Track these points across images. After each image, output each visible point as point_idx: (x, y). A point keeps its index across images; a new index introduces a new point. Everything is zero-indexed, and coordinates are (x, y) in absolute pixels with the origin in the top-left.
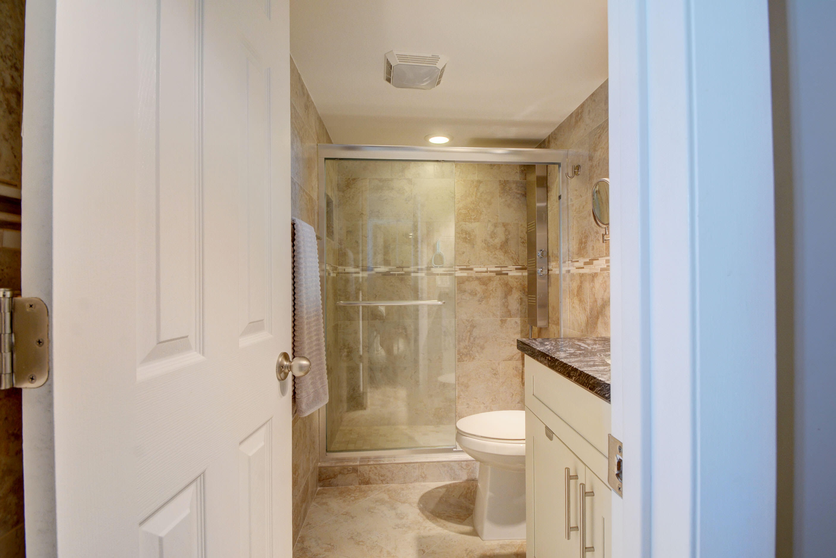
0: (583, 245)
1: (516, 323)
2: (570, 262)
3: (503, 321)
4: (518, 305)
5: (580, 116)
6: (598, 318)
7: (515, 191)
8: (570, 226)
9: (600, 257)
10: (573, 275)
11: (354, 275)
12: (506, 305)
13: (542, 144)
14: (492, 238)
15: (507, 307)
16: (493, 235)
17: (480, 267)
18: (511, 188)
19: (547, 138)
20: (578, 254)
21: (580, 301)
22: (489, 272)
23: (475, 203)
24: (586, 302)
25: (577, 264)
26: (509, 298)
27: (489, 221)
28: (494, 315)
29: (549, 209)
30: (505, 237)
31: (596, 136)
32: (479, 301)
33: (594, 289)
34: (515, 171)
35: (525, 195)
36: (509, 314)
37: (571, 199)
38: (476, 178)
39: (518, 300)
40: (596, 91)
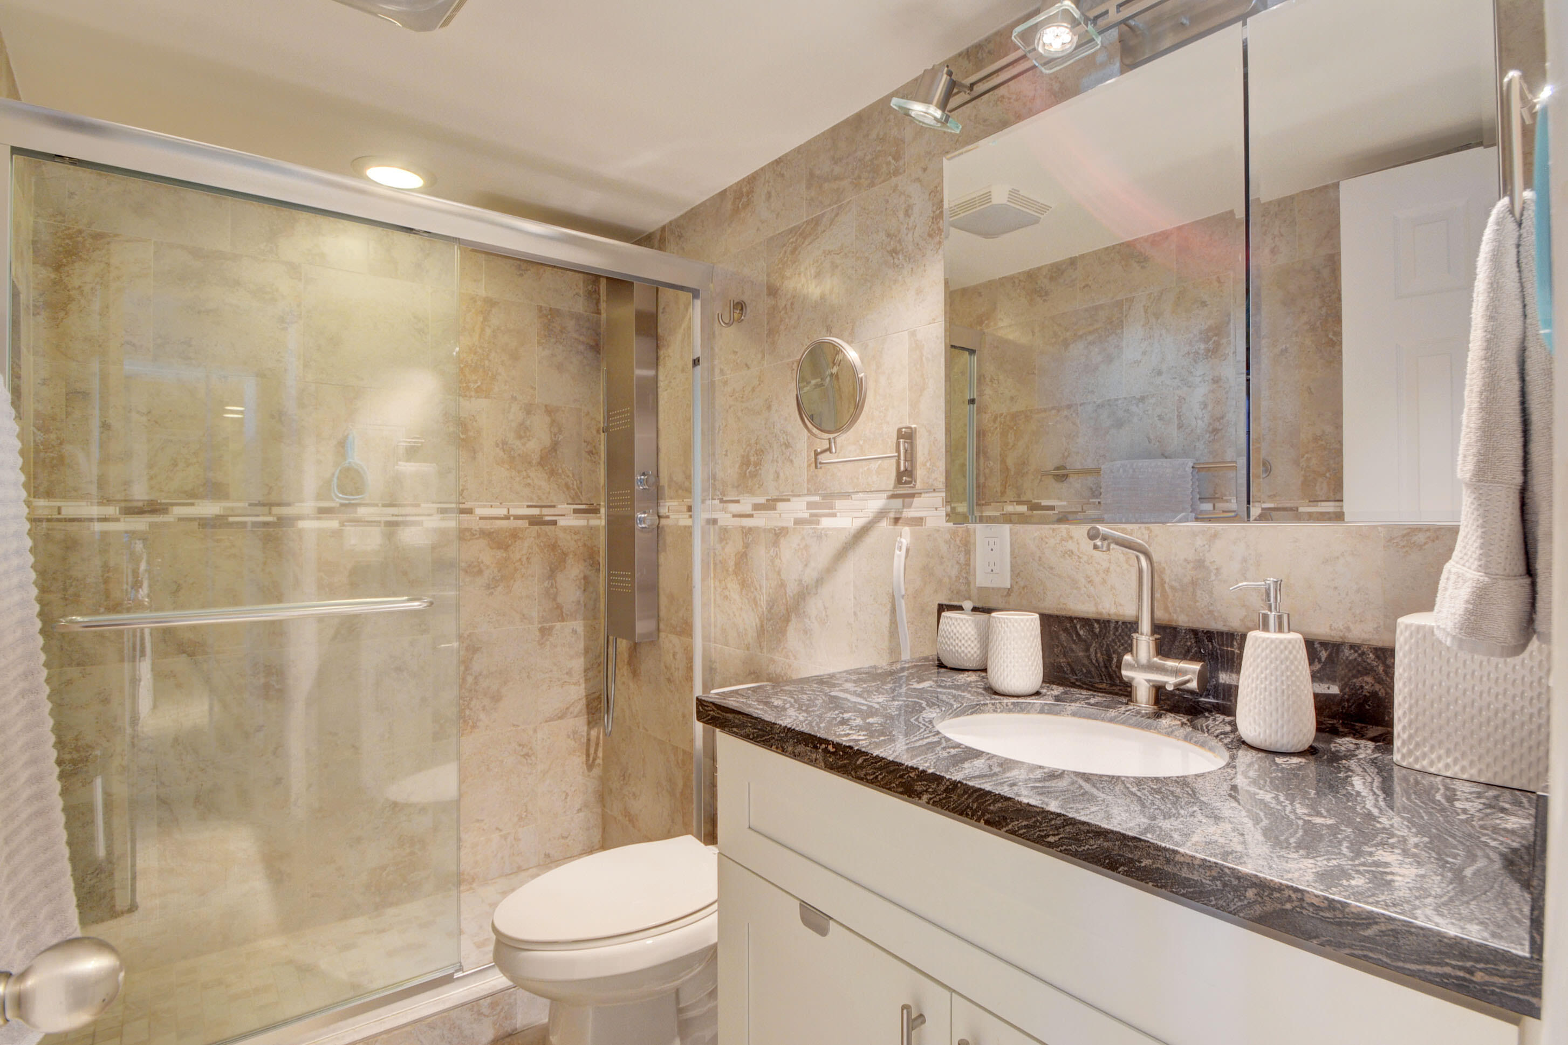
0: (751, 468)
1: (574, 632)
2: (717, 502)
3: (545, 632)
4: (578, 593)
5: (744, 199)
6: (787, 620)
7: (575, 335)
8: (717, 426)
9: (794, 496)
10: (725, 530)
11: (97, 527)
12: (551, 594)
13: (644, 239)
14: (520, 437)
15: (555, 599)
16: (523, 431)
17: (491, 506)
18: (565, 328)
19: (657, 230)
20: (738, 486)
21: (744, 584)
22: (512, 518)
23: (480, 351)
24: (759, 588)
25: (734, 508)
26: (560, 577)
27: (514, 398)
28: (524, 617)
29: (662, 384)
30: (551, 438)
31: (784, 248)
32: (488, 587)
33: (778, 560)
34: (574, 293)
35: (596, 348)
36: (560, 614)
37: (722, 370)
38: (482, 291)
39: (578, 582)
40: (786, 155)
